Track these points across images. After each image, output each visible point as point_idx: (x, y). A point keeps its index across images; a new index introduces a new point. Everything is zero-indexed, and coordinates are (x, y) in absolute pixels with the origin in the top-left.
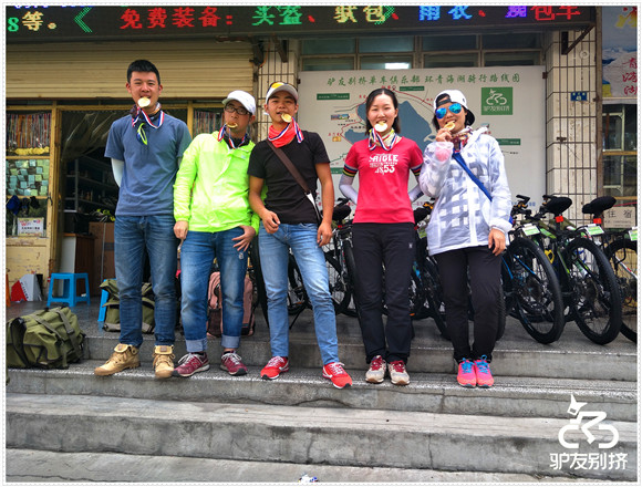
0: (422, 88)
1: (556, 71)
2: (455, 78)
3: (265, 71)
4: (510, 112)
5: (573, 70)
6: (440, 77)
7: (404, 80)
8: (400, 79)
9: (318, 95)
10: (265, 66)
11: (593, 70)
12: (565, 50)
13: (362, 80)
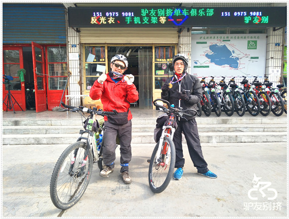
0: (229, 41)
1: (271, 36)
2: (240, 37)
3: (182, 35)
4: (256, 49)
7: (224, 38)
8: (223, 37)
9: (197, 42)
11: (282, 36)
12: (274, 30)
13: (211, 37)
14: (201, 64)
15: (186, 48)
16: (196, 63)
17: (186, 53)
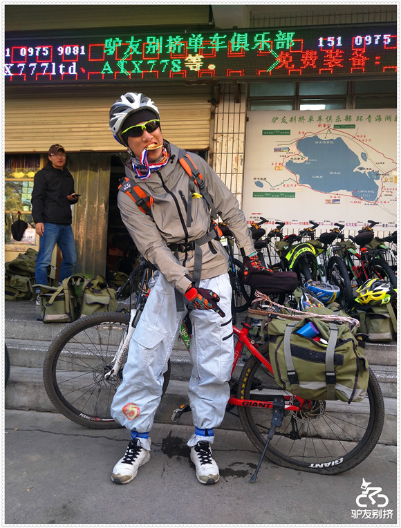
0: (353, 126)
2: (383, 117)
3: (221, 111)
6: (370, 117)
7: (338, 119)
8: (334, 118)
9: (264, 131)
10: (221, 106)
13: (302, 119)
14: (273, 188)
15: (230, 144)
16: (259, 184)
17: (230, 156)
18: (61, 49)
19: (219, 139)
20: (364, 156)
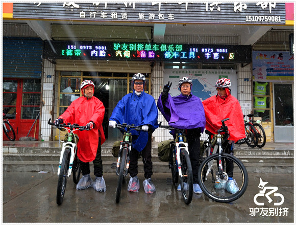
0: (201, 75)
1: (240, 73)
2: (211, 72)
5: (245, 72)
6: (207, 72)
8: (194, 72)
9: (170, 76)
10: (154, 67)
11: (250, 72)
12: (242, 66)
13: (183, 72)
15: (159, 81)
17: (158, 86)
18: (96, 47)
19: (154, 80)
20: (205, 86)
